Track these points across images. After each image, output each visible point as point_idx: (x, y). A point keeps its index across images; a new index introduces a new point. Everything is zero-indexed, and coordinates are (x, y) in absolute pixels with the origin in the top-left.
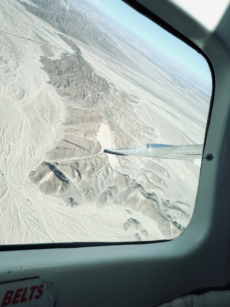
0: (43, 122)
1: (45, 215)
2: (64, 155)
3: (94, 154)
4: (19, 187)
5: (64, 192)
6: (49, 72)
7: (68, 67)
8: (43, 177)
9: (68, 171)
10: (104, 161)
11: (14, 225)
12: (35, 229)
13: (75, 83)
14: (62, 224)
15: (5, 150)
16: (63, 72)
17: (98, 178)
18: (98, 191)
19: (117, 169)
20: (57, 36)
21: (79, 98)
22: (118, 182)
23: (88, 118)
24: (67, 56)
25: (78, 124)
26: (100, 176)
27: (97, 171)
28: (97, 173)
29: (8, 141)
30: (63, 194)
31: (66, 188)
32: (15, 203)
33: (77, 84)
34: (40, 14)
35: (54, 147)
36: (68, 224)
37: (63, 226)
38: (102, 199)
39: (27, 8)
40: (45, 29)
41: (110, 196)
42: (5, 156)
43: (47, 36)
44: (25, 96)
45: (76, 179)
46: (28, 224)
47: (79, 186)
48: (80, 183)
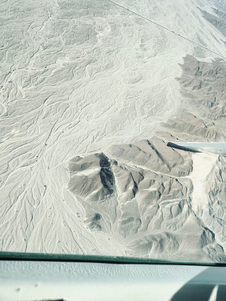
0: (138, 113)
1: (48, 216)
2: (132, 158)
3: (174, 175)
4: (50, 166)
5: (95, 202)
6: (186, 70)
7: (211, 71)
8: (85, 169)
9: (122, 178)
10: (184, 191)
11: (4, 205)
12: (19, 227)
13: (209, 87)
14: (57, 241)
15: (71, 123)
16: (203, 74)
17: (159, 211)
18: (146, 228)
19: (200, 213)
20: (222, 42)
21: (204, 104)
22: (187, 233)
23: (199, 129)
24: (221, 62)
25: (182, 131)
26: (165, 210)
27: (164, 199)
28: (163, 202)
29: (83, 115)
30: (93, 204)
31: (103, 199)
32: (28, 181)
33: (210, 89)
34: (215, 21)
35: (128, 143)
36: (66, 248)
37: (56, 245)
38: (141, 243)
39: (204, 15)
40: (212, 34)
41: (157, 246)
42: (66, 128)
43: (209, 40)
44: (139, 82)
45: (125, 194)
46: (19, 215)
47: (123, 205)
48: (127, 202)
